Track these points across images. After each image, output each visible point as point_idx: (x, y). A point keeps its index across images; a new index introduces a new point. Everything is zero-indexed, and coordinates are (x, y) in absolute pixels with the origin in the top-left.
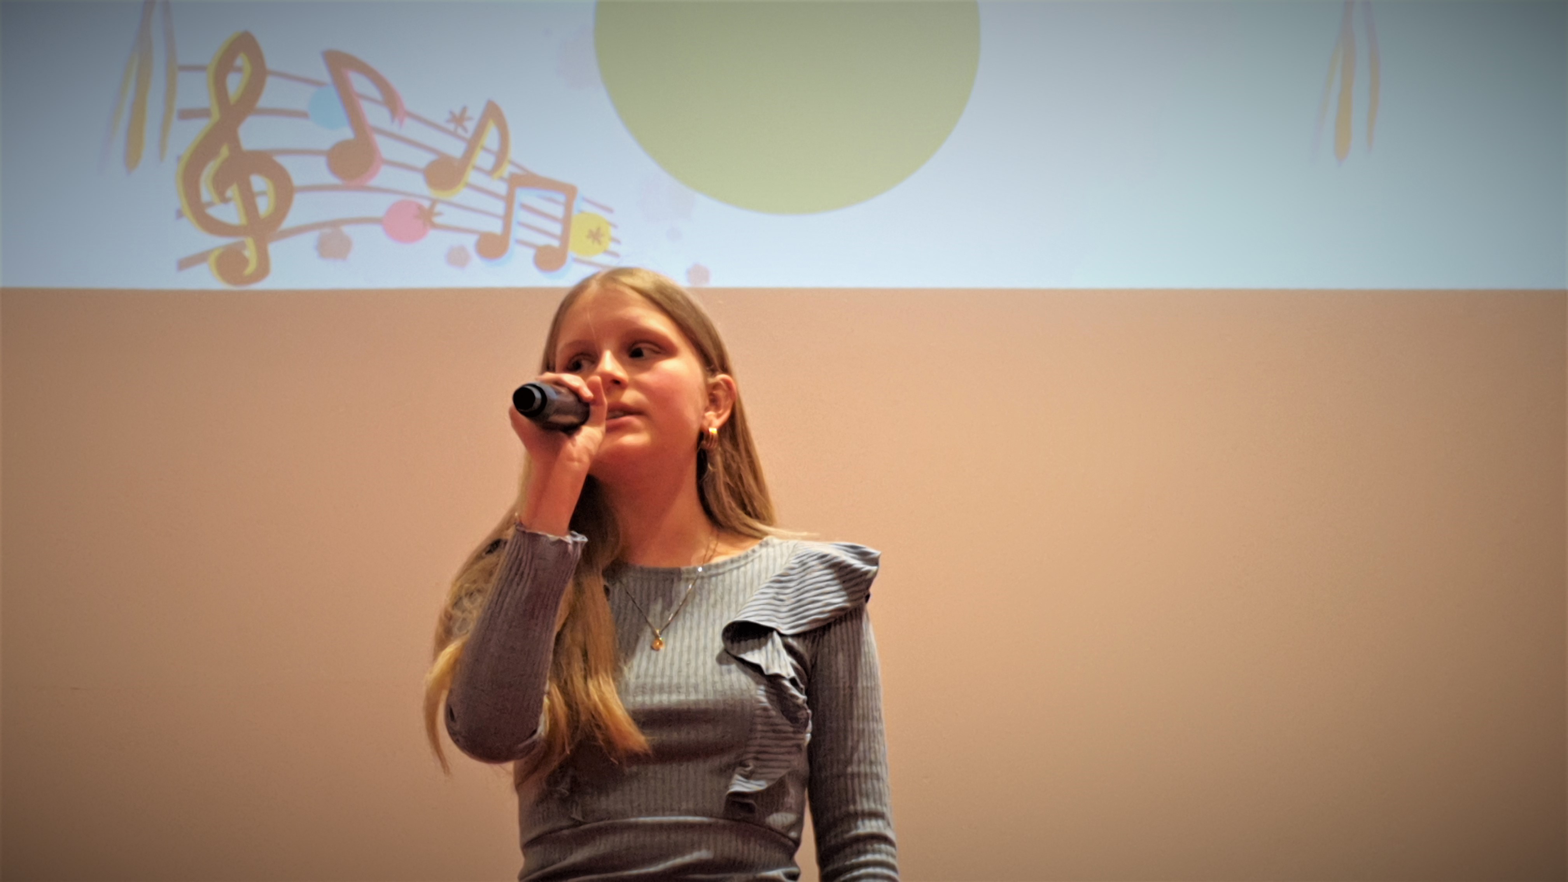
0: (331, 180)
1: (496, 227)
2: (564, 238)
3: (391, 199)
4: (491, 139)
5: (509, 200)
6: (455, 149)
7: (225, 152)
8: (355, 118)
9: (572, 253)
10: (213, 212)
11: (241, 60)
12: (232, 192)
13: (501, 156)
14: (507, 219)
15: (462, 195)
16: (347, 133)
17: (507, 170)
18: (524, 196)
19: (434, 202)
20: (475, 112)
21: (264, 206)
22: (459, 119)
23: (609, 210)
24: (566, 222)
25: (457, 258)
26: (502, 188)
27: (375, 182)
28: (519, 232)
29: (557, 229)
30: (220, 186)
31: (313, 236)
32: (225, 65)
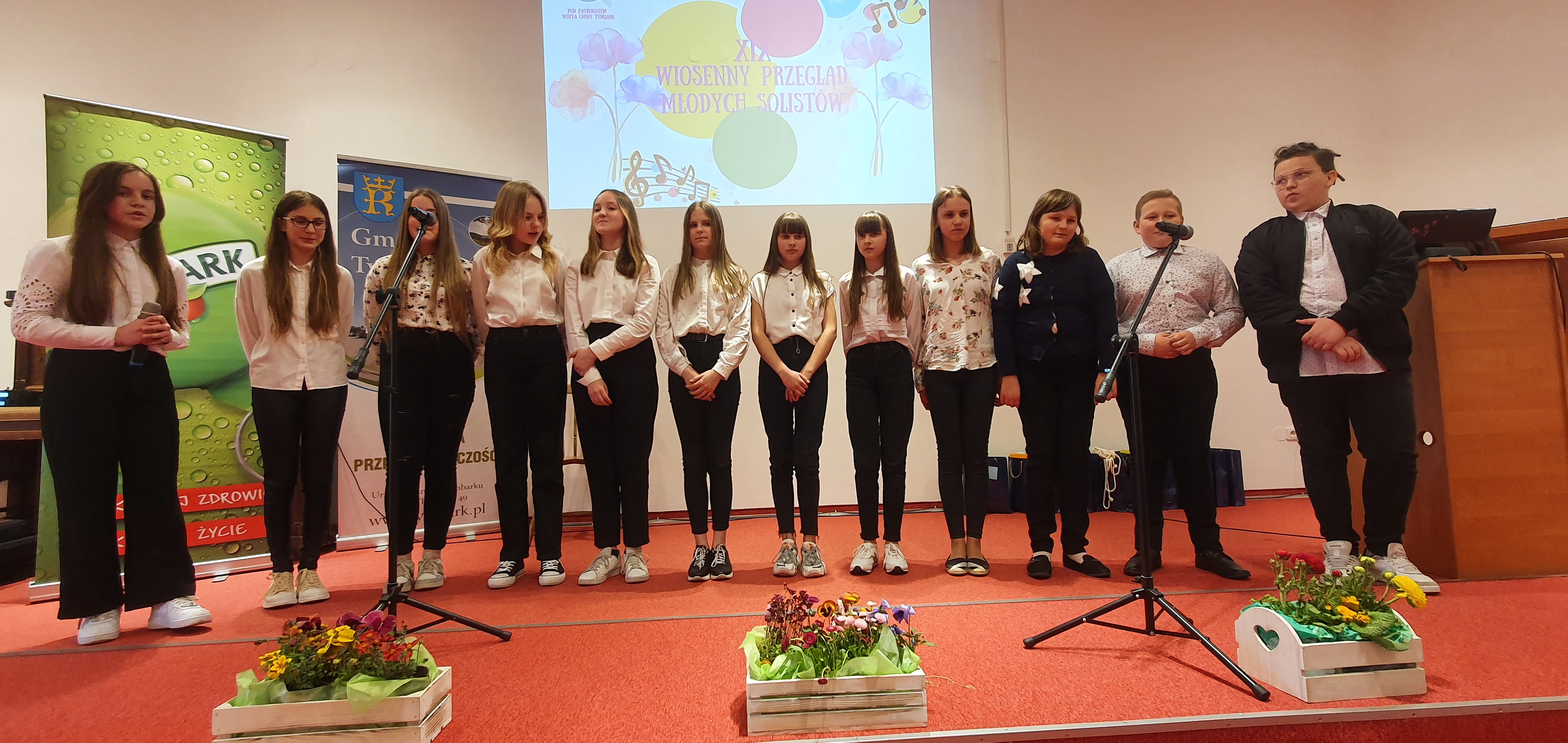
0: (657, 184)
1: (693, 193)
2: (707, 195)
3: (670, 187)
4: (691, 173)
5: (695, 187)
6: (683, 176)
7: (633, 178)
8: (661, 170)
11: (636, 157)
12: (636, 187)
13: (693, 177)
14: (695, 191)
15: (685, 186)
16: (660, 173)
18: (698, 186)
19: (679, 188)
20: (687, 168)
21: (643, 190)
22: (684, 169)
24: (708, 192)
26: (694, 185)
27: (666, 184)
29: (706, 193)
30: (633, 185)
31: (654, 196)
32: (633, 158)
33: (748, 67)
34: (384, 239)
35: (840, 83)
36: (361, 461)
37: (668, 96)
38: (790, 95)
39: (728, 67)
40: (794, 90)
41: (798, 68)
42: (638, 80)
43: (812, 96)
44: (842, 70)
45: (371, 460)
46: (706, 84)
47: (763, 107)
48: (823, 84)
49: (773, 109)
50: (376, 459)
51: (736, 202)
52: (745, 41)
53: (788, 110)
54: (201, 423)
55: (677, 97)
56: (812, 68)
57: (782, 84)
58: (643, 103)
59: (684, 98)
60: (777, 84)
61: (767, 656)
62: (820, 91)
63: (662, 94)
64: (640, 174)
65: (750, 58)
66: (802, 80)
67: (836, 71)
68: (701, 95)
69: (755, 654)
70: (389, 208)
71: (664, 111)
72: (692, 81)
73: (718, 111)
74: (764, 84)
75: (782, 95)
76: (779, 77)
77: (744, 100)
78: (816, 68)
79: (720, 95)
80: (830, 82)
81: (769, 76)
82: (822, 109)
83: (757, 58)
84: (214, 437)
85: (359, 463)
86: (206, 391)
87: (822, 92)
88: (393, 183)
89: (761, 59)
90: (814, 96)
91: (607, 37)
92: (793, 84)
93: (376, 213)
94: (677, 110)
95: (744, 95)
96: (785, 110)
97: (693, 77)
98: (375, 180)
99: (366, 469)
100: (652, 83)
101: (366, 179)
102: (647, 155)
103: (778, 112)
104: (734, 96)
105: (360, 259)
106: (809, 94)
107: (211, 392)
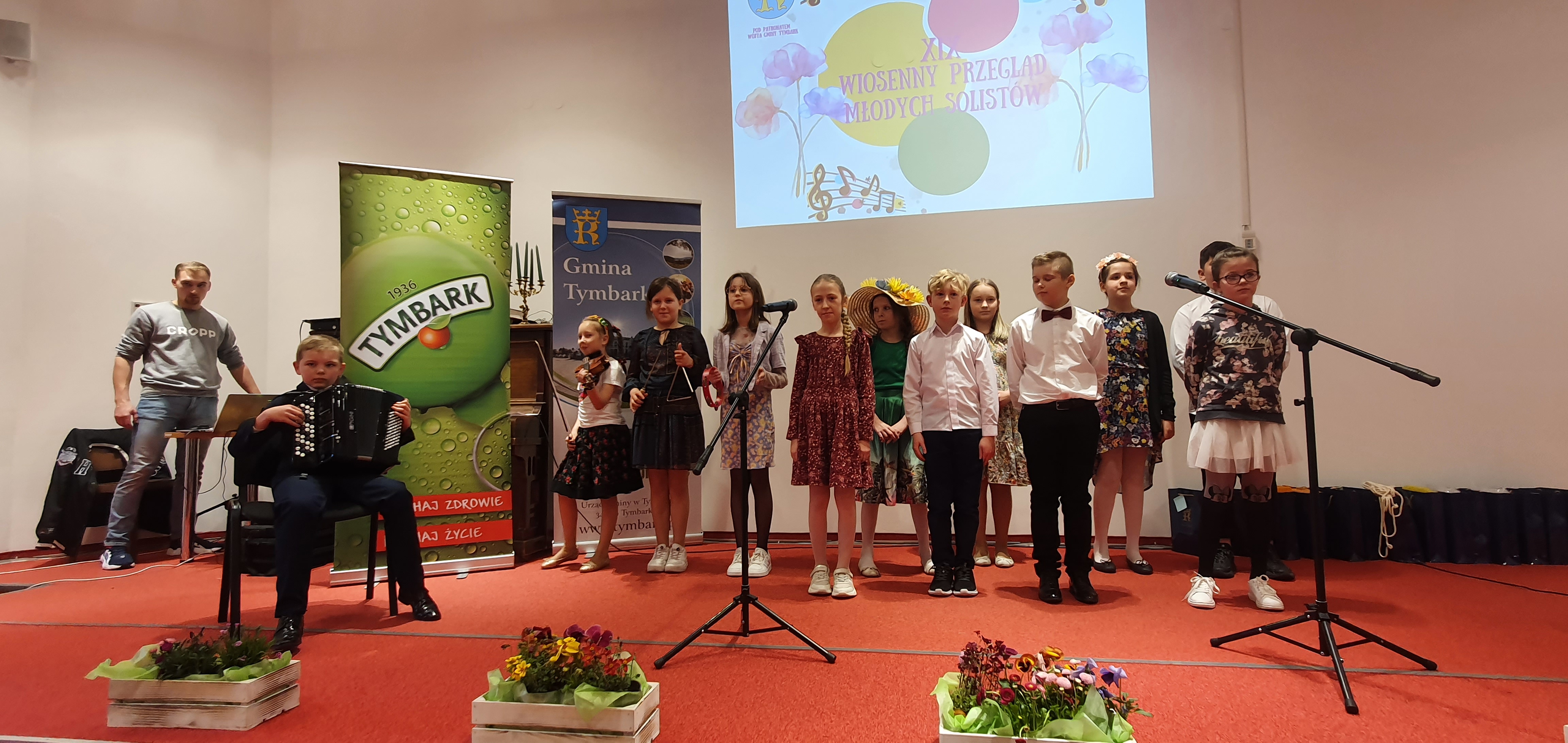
0: (841, 196)
1: (877, 203)
2: (893, 205)
3: (854, 199)
4: (875, 183)
5: (880, 197)
6: (868, 186)
7: (817, 191)
8: (845, 181)
9: (895, 208)
10: (815, 205)
11: (820, 170)
12: (819, 200)
13: (878, 187)
14: (880, 201)
15: (869, 197)
16: (844, 185)
17: (879, 190)
18: (883, 196)
19: (863, 199)
20: (872, 178)
21: (826, 203)
22: (868, 179)
23: (903, 197)
24: (893, 201)
25: (869, 211)
26: (878, 195)
27: (850, 195)
28: (882, 204)
29: (891, 203)
30: (817, 199)
31: (837, 209)
32: (816, 172)
33: (935, 67)
34: (591, 266)
35: (1038, 73)
37: (852, 105)
38: (982, 91)
39: (914, 69)
40: (985, 85)
41: (990, 61)
42: (821, 91)
43: (1006, 90)
44: (1040, 57)
46: (891, 89)
47: (952, 106)
48: (1019, 76)
49: (963, 108)
51: (924, 210)
52: (932, 40)
53: (980, 108)
54: (447, 438)
55: (861, 106)
56: (1006, 60)
57: (973, 80)
58: (827, 115)
59: (868, 106)
60: (966, 81)
61: (961, 707)
62: (1016, 83)
63: (845, 104)
64: (823, 187)
65: (937, 57)
66: (995, 74)
67: (1034, 61)
68: (886, 101)
69: (949, 702)
70: (595, 237)
71: (848, 121)
72: (876, 88)
73: (903, 116)
74: (953, 82)
75: (973, 92)
76: (969, 74)
77: (931, 102)
78: (1011, 60)
79: (906, 98)
80: (1027, 72)
81: (958, 73)
82: (1017, 104)
83: (944, 56)
84: (457, 450)
86: (451, 409)
87: (1017, 85)
88: (597, 213)
89: (949, 56)
90: (1008, 89)
91: (791, 52)
92: (985, 79)
93: (583, 243)
94: (861, 119)
95: (931, 96)
96: (976, 108)
97: (877, 83)
98: (583, 212)
100: (836, 93)
101: (576, 212)
102: (831, 168)
103: (968, 111)
104: (921, 98)
105: (571, 286)
106: (1003, 89)
107: (454, 410)
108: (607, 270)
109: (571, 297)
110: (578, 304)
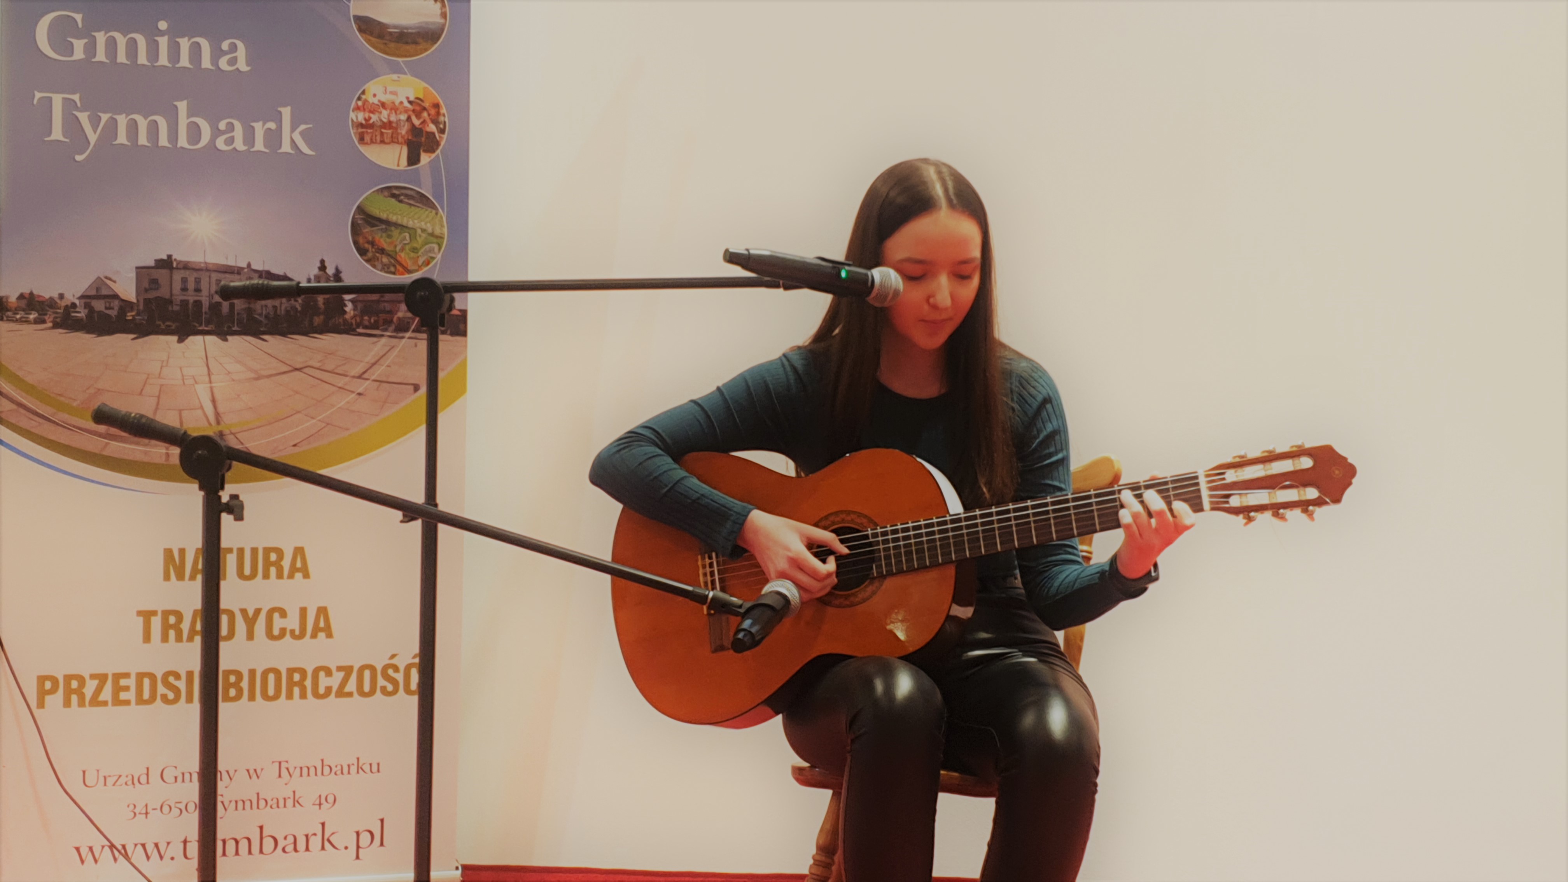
36: (54, 681)
45: (81, 680)
50: (93, 677)
85: (48, 685)
99: (67, 703)
105: (57, 100)
108: (174, 52)
109: (57, 134)
110: (79, 158)
